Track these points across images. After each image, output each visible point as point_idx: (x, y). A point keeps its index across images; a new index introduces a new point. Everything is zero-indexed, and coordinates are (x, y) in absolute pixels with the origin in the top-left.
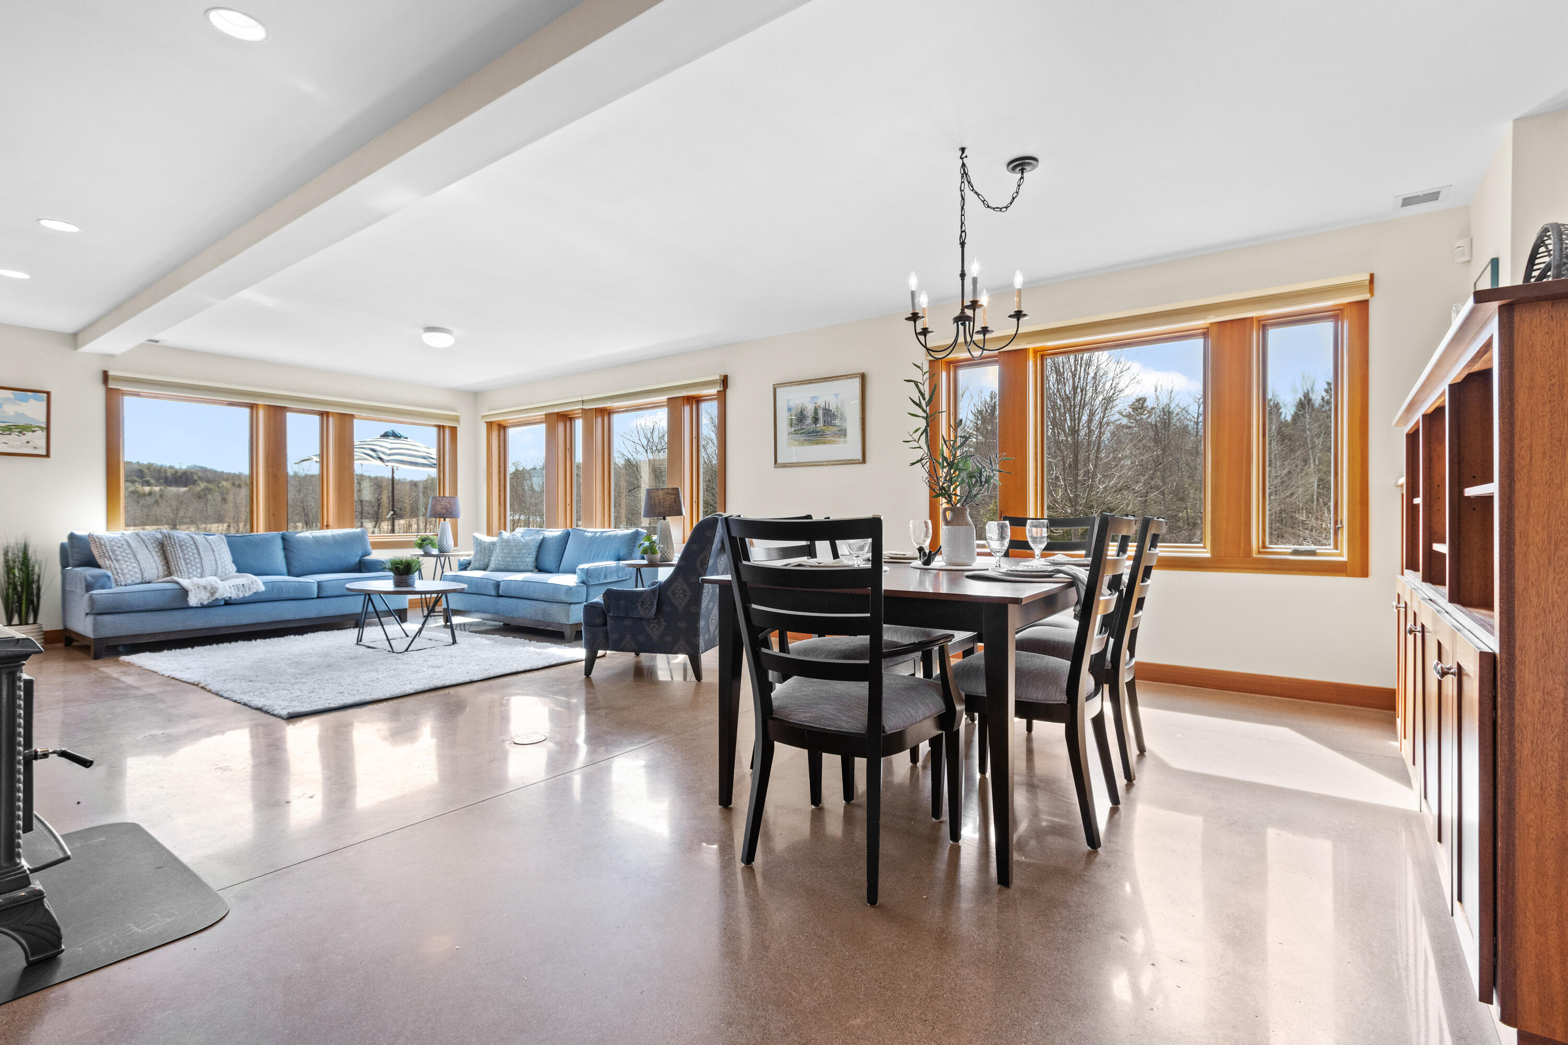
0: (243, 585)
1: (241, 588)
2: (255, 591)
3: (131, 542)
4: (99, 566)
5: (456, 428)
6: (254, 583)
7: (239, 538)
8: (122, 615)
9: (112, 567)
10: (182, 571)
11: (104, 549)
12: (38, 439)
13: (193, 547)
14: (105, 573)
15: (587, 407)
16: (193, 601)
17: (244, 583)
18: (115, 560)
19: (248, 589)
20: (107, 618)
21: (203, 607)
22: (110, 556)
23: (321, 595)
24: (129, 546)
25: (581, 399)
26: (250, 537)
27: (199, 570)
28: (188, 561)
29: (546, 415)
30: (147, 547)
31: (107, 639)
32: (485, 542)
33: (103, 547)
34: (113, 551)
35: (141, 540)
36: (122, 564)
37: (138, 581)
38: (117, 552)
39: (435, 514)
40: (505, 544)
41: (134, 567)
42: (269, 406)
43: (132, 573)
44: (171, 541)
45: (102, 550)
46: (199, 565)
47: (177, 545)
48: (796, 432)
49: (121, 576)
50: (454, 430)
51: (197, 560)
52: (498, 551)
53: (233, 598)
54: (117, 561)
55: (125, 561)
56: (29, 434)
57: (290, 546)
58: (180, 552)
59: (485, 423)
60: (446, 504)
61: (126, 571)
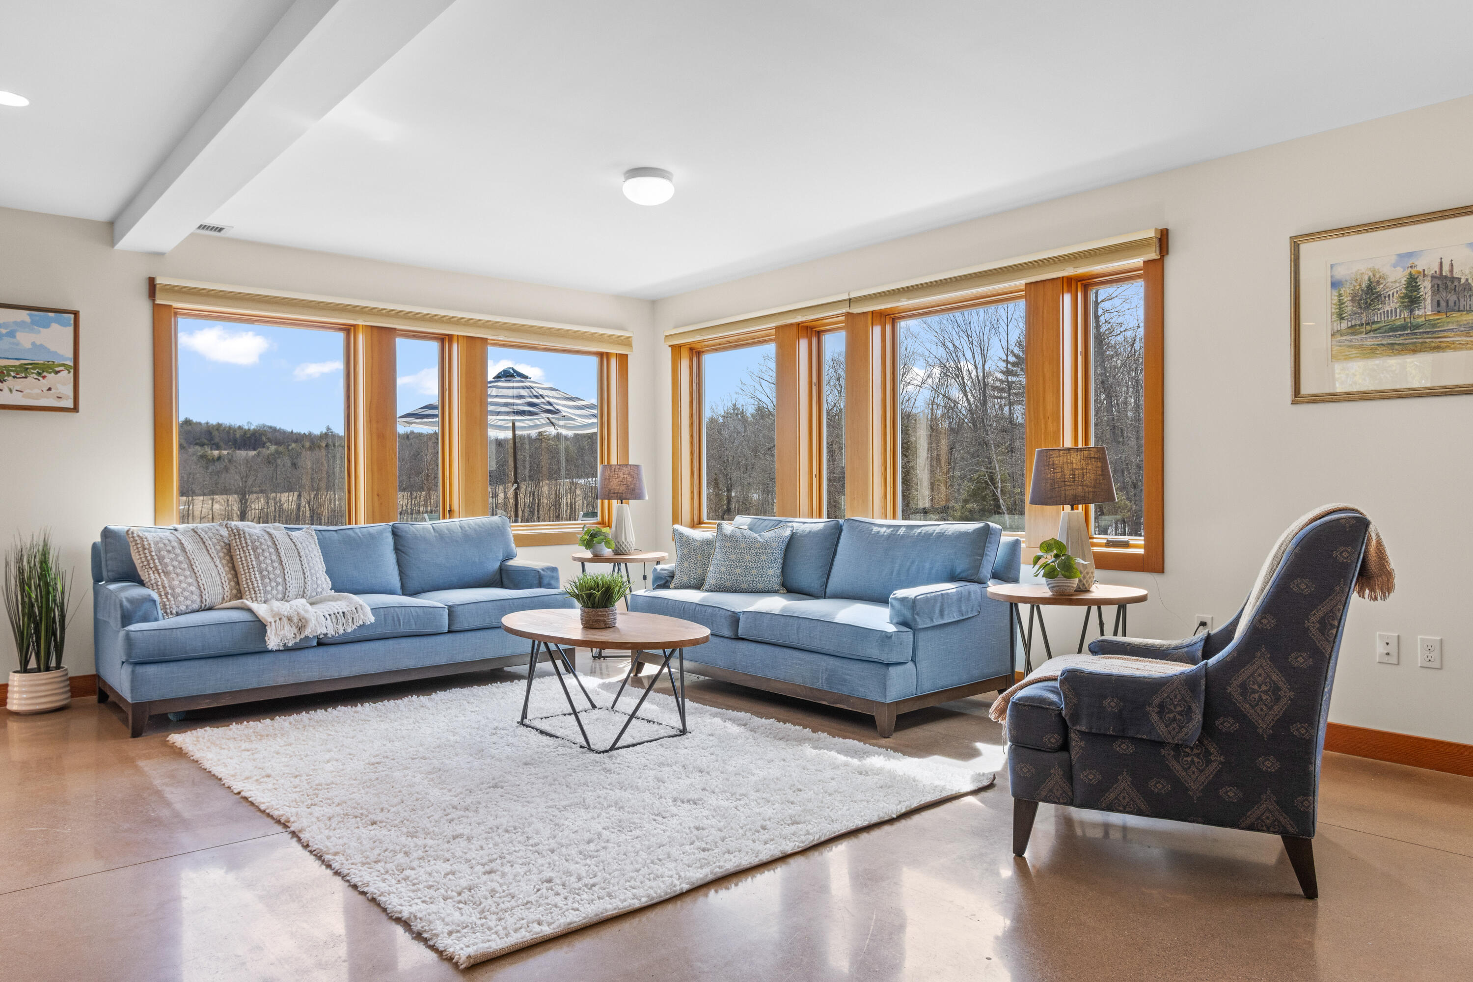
0: (343, 613)
1: (341, 619)
2: (361, 623)
3: (186, 544)
4: (142, 583)
5: (627, 355)
6: (359, 609)
7: (334, 533)
8: (171, 664)
9: (160, 583)
10: (257, 589)
11: (148, 555)
12: (62, 383)
13: (272, 550)
14: (150, 595)
15: (856, 310)
16: (273, 641)
17: (345, 610)
18: (163, 572)
19: (350, 620)
20: (151, 670)
21: (287, 649)
22: (156, 567)
23: (454, 628)
24: (184, 550)
25: (847, 297)
26: (350, 532)
27: (280, 588)
28: (265, 573)
29: (777, 328)
30: (208, 550)
31: (151, 703)
32: (694, 540)
33: (146, 551)
34: (161, 559)
35: (199, 540)
36: (173, 579)
37: (196, 606)
38: (167, 560)
39: (609, 493)
40: (728, 544)
41: (190, 584)
42: (372, 327)
43: (186, 594)
44: (240, 541)
45: (146, 557)
46: (280, 580)
47: (249, 548)
48: (1353, 330)
49: (172, 599)
50: (623, 359)
51: (278, 572)
52: (719, 557)
53: (329, 636)
54: (167, 573)
55: (177, 575)
56: (51, 376)
57: (404, 546)
58: (254, 559)
59: (670, 346)
60: (625, 476)
61: (178, 590)
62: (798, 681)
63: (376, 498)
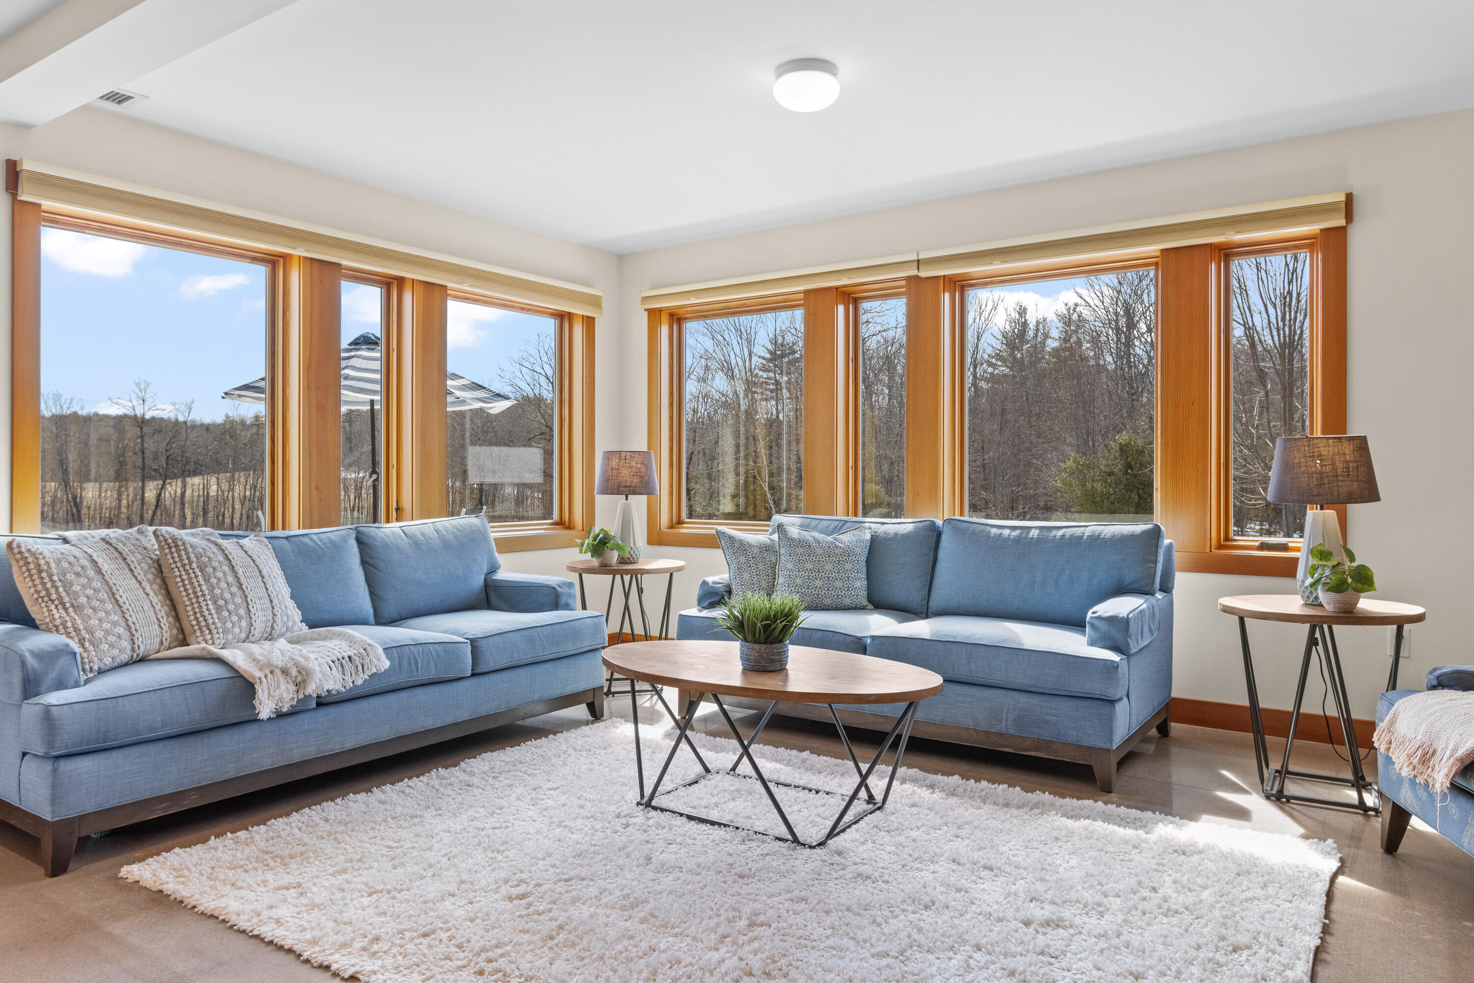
0: (350, 657)
1: (348, 666)
2: (374, 670)
3: (100, 561)
4: (30, 623)
5: (594, 318)
6: (369, 648)
7: (285, 541)
8: (115, 754)
9: (69, 624)
10: (212, 627)
11: (46, 580)
13: (226, 568)
14: (67, 645)
15: (924, 273)
16: (265, 709)
17: (350, 653)
18: (72, 605)
19: (360, 668)
20: (83, 765)
21: (280, 715)
22: (60, 599)
24: (99, 571)
25: (914, 258)
26: (306, 540)
27: (244, 624)
28: (221, 602)
29: (807, 292)
30: (131, 570)
31: (82, 818)
32: (751, 546)
33: (44, 575)
34: (67, 586)
35: (117, 555)
36: (89, 616)
37: (125, 657)
38: (76, 588)
39: (619, 486)
40: (799, 550)
41: (115, 624)
42: (312, 260)
43: (112, 639)
44: (180, 556)
45: (44, 584)
46: (242, 612)
47: (194, 565)
49: (91, 648)
50: (589, 322)
51: (238, 600)
52: (790, 566)
53: (334, 692)
54: (77, 608)
55: (95, 609)
57: (373, 558)
58: (203, 583)
59: (645, 310)
60: (639, 466)
61: (99, 634)
62: (968, 722)
63: (314, 491)
